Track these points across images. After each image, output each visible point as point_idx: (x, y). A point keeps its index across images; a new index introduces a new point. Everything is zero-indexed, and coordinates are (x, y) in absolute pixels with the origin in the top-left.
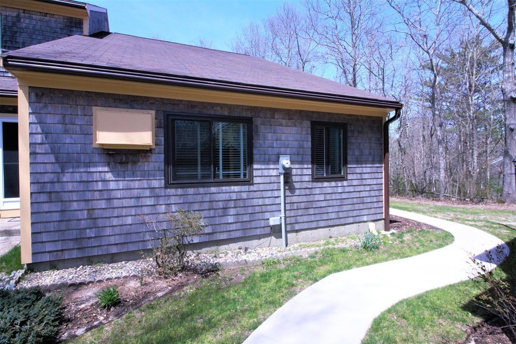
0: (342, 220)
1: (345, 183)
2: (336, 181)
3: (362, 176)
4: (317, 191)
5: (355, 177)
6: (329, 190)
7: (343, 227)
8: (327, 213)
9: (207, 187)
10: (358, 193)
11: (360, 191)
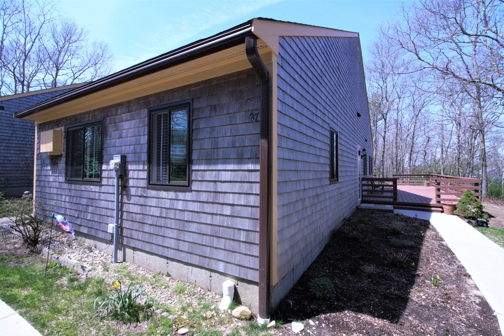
0: (183, 254)
1: (189, 196)
2: (176, 191)
3: (216, 186)
4: (153, 202)
5: (204, 187)
6: (167, 204)
7: (185, 266)
8: (164, 237)
9: (79, 184)
10: (209, 217)
11: (213, 214)
